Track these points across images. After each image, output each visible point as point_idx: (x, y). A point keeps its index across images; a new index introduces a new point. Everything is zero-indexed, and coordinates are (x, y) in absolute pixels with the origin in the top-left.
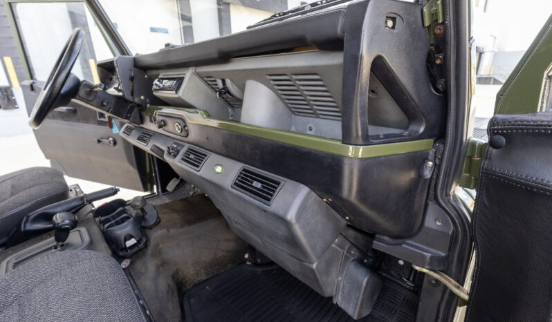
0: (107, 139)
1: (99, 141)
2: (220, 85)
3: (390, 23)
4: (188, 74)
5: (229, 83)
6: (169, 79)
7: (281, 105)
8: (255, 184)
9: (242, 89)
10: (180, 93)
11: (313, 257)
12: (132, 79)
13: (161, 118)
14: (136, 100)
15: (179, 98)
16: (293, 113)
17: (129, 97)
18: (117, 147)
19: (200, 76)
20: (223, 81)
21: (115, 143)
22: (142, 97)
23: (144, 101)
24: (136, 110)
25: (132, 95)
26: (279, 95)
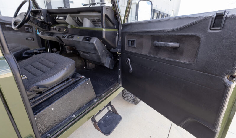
0: (30, 38)
1: (27, 39)
2: (77, 19)
3: (107, 9)
4: (68, 16)
5: (79, 19)
6: (62, 17)
7: (92, 24)
8: (87, 39)
9: (83, 20)
10: (66, 21)
11: (99, 52)
12: (47, 16)
13: (58, 28)
14: (48, 23)
15: (66, 22)
16: (95, 26)
17: (46, 21)
18: (34, 41)
19: (71, 16)
20: (78, 18)
21: (34, 40)
22: (50, 22)
23: (51, 23)
24: (47, 26)
25: (47, 21)
26: (91, 22)
